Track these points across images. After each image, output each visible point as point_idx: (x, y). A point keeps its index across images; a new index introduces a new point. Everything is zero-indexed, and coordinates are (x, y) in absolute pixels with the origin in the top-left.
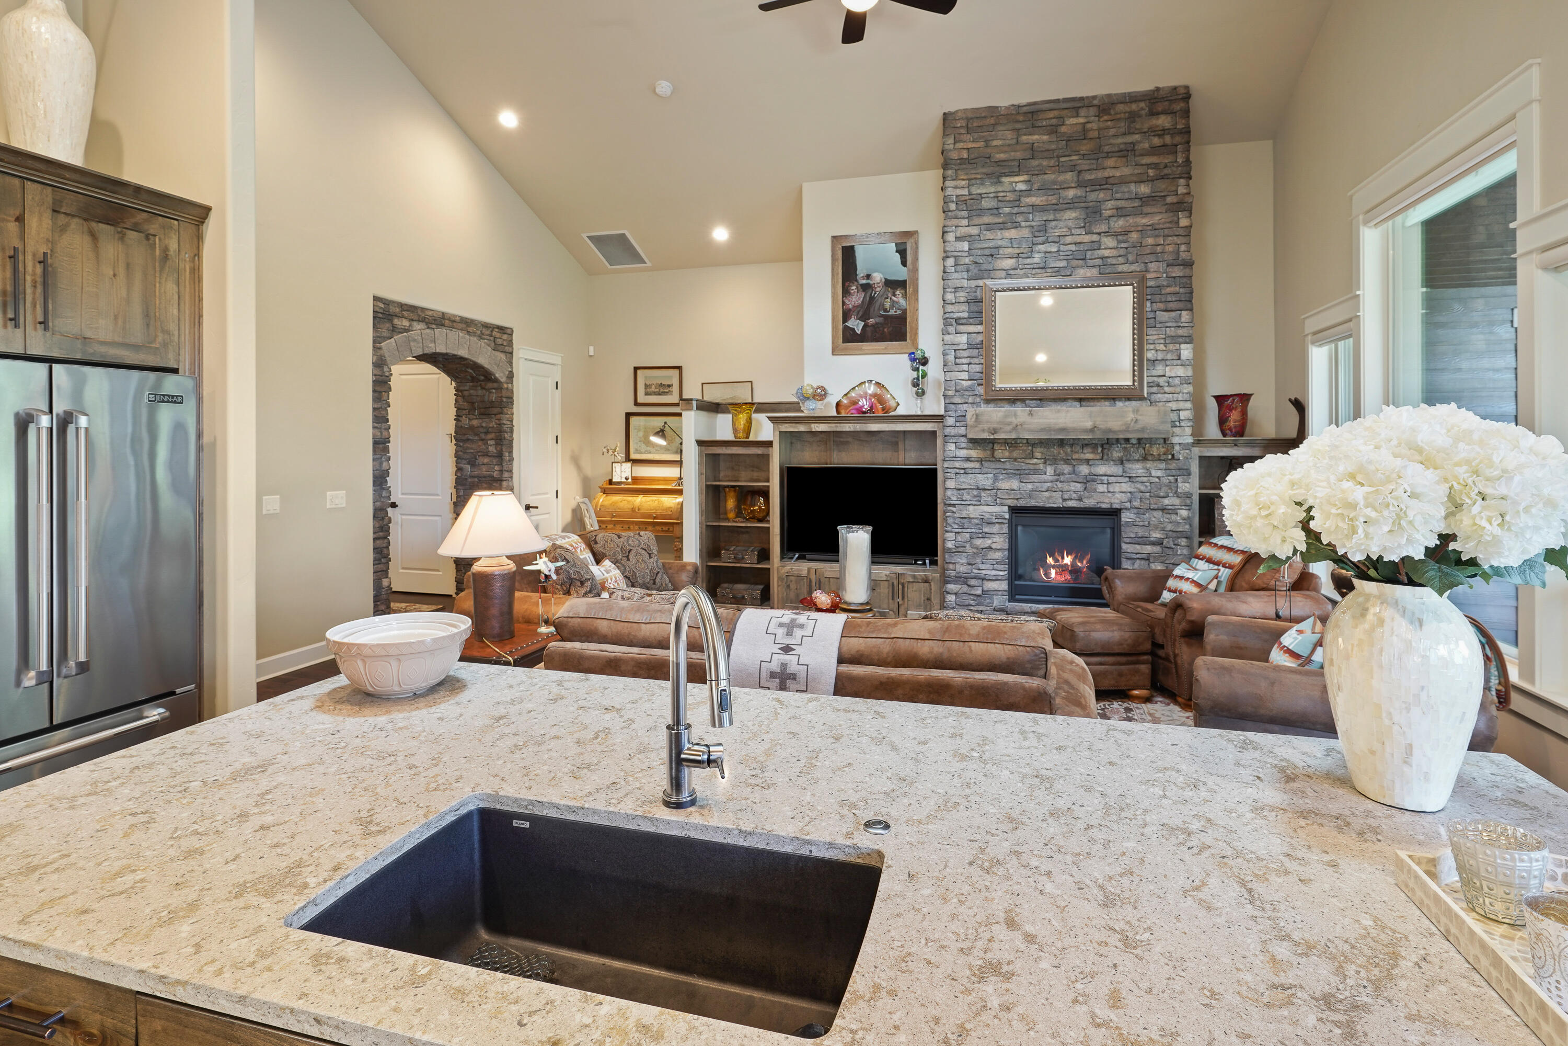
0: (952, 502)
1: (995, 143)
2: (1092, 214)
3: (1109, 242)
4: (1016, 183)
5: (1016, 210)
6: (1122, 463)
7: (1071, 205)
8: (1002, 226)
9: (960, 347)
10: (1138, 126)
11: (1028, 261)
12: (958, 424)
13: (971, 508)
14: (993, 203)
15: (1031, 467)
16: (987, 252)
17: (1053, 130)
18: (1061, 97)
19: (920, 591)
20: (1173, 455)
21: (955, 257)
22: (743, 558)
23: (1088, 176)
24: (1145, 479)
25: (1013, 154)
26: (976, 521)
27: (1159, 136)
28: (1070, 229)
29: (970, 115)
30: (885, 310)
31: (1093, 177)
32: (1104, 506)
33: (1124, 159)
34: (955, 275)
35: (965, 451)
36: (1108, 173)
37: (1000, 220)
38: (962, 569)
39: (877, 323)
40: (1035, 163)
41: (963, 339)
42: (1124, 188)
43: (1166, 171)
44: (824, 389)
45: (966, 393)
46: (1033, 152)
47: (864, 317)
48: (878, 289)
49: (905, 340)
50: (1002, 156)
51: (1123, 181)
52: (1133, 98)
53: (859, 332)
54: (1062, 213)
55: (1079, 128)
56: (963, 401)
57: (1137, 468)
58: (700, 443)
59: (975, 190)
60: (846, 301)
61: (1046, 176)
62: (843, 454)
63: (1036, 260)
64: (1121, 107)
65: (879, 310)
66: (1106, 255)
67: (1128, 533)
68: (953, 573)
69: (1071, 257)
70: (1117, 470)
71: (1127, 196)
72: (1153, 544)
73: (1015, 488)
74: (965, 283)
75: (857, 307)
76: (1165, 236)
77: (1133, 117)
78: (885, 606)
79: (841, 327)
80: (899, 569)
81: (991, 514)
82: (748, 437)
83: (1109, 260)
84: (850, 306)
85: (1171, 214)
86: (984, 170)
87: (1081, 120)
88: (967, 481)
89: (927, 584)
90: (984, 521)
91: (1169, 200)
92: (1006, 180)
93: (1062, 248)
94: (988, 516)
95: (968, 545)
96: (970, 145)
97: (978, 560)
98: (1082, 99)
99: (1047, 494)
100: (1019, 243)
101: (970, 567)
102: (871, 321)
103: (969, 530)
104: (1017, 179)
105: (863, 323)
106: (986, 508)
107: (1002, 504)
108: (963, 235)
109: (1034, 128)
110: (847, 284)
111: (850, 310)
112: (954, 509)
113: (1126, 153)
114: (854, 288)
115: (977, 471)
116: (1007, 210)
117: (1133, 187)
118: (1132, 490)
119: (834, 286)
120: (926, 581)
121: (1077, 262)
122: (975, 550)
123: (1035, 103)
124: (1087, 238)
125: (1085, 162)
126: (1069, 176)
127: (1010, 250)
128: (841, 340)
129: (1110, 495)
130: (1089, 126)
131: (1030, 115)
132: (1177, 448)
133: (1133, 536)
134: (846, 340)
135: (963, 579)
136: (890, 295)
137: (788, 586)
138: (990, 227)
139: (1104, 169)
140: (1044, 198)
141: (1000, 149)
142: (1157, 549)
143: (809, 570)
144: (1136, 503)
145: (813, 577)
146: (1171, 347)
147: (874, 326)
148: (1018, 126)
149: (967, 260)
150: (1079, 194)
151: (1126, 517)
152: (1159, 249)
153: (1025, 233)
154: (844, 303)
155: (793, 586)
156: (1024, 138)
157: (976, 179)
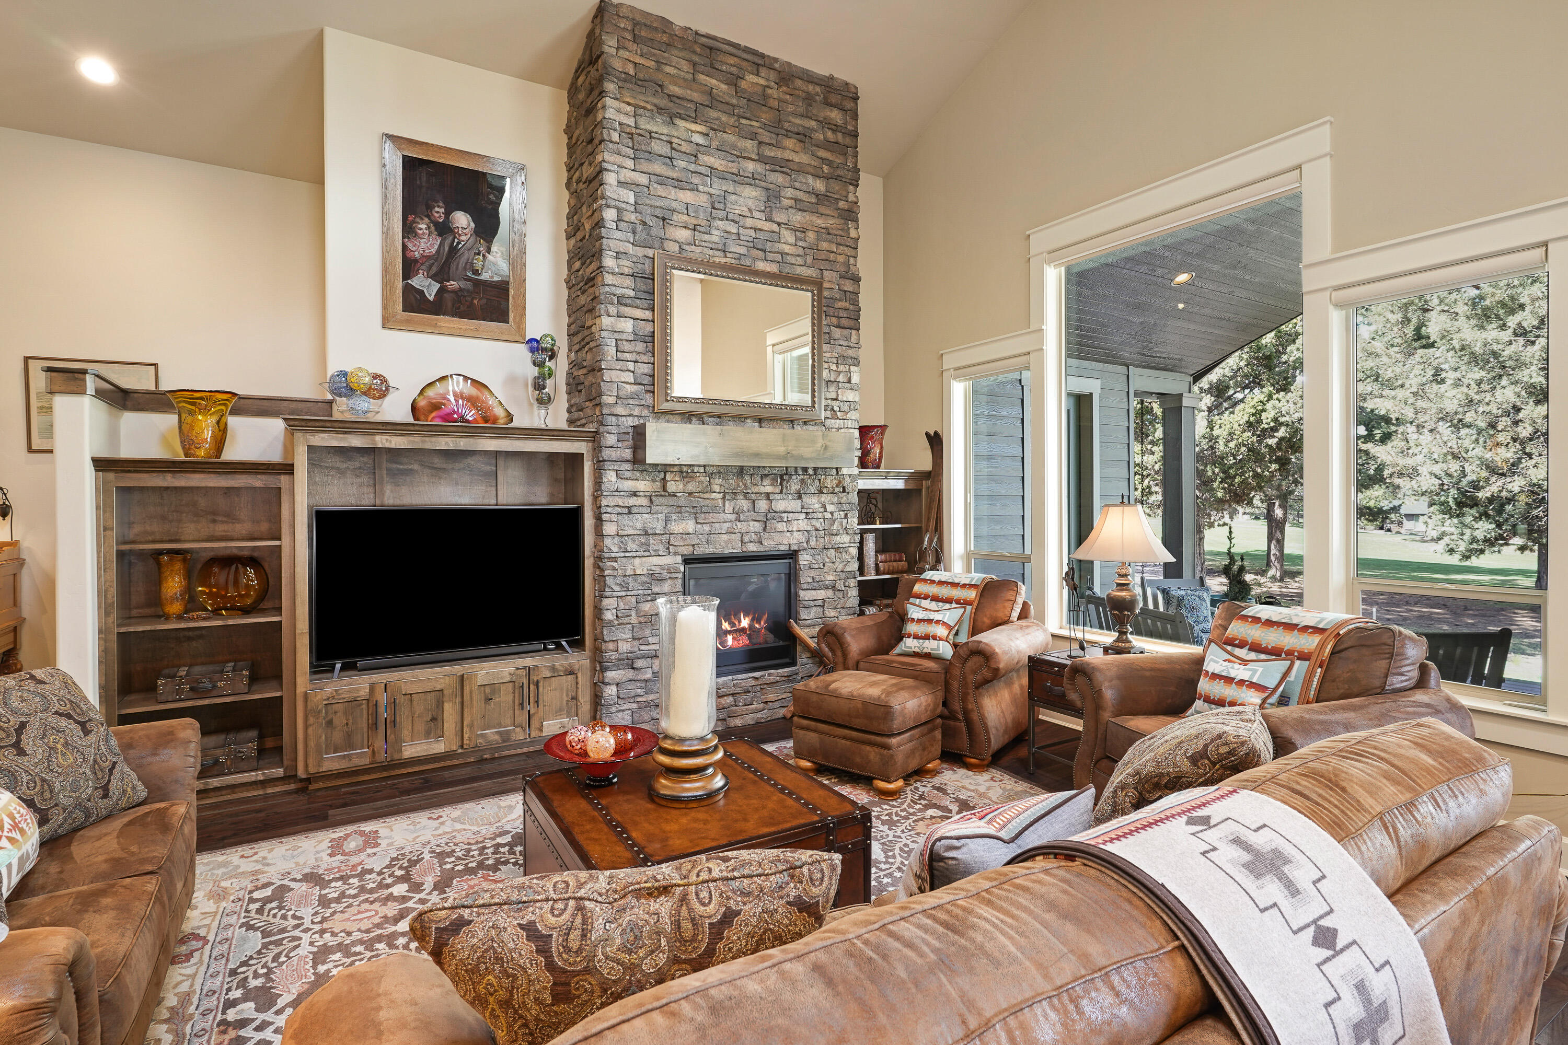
0: (613, 555)
1: (668, 69)
2: (772, 196)
3: (788, 236)
4: (692, 132)
5: (692, 167)
6: (800, 497)
7: (752, 180)
8: (676, 183)
9: (624, 336)
10: (815, 112)
11: (706, 237)
12: (620, 445)
13: (637, 561)
14: (665, 150)
15: (708, 502)
16: (659, 212)
17: (734, 81)
18: (743, 43)
19: (562, 689)
20: (844, 488)
21: (618, 209)
22: (214, 687)
23: (769, 152)
24: (820, 515)
25: (689, 92)
26: (644, 579)
27: (834, 131)
28: (750, 210)
29: (638, 18)
30: (476, 272)
31: (772, 154)
32: (782, 548)
33: (802, 144)
34: (618, 235)
35: (630, 483)
36: (788, 155)
37: (675, 175)
38: (624, 647)
39: (461, 289)
40: (714, 114)
41: (628, 325)
42: (801, 178)
43: (839, 172)
44: (384, 380)
45: (631, 402)
46: (713, 100)
47: (441, 275)
48: (463, 238)
49: (506, 321)
50: (676, 90)
51: (801, 169)
52: (809, 78)
53: (431, 299)
54: (742, 187)
55: (759, 90)
56: (627, 412)
57: (813, 502)
58: (101, 464)
59: (645, 124)
60: (410, 245)
61: (725, 135)
62: (404, 490)
63: (715, 239)
64: (799, 83)
65: (465, 269)
66: (786, 251)
67: (806, 577)
68: (614, 656)
69: (751, 244)
70: (795, 505)
71: (804, 188)
72: (827, 588)
73: (691, 531)
74: (630, 249)
75: (428, 257)
76: (839, 244)
77: (809, 99)
78: (509, 721)
79: (399, 284)
80: (528, 661)
81: (662, 567)
82: (218, 456)
83: (789, 258)
84: (417, 255)
85: (843, 221)
86: (655, 101)
87: (762, 82)
88: (635, 524)
89: (572, 676)
90: (654, 578)
91: (842, 204)
92: (681, 123)
93: (742, 231)
94: (658, 570)
95: (633, 613)
96: (638, 60)
97: (647, 632)
98: (762, 56)
99: (725, 537)
100: (696, 212)
101: (636, 643)
102: (452, 284)
103: (635, 592)
104: (693, 127)
105: (438, 286)
106: (656, 560)
107: (675, 554)
108: (628, 180)
109: (713, 69)
110: (411, 218)
111: (416, 261)
112: (614, 564)
113: (803, 137)
114: (423, 226)
115: (644, 510)
116: (683, 164)
117: (810, 179)
118: (809, 528)
119: (386, 215)
120: (571, 672)
121: (757, 251)
122: (643, 619)
123: (714, 38)
124: (767, 226)
125: (766, 133)
126: (749, 144)
127: (685, 218)
128: (399, 306)
129: (788, 534)
130: (769, 91)
131: (708, 50)
132: (847, 479)
133: (810, 580)
134: (408, 307)
135: (629, 663)
136: (482, 250)
137: (330, 723)
138: (662, 180)
139: (784, 148)
140: (723, 162)
141: (674, 79)
142: (830, 593)
143: (372, 687)
144: (813, 543)
145: (383, 698)
146: (841, 368)
147: (457, 293)
148: (696, 59)
149: (633, 217)
150: (759, 170)
151: (804, 559)
152: (832, 256)
153: (703, 200)
154: (405, 247)
155: (339, 720)
156: (702, 77)
157: (644, 108)
